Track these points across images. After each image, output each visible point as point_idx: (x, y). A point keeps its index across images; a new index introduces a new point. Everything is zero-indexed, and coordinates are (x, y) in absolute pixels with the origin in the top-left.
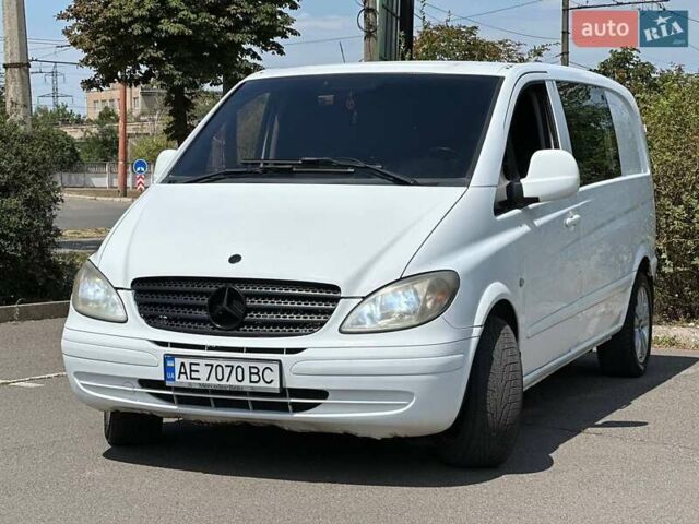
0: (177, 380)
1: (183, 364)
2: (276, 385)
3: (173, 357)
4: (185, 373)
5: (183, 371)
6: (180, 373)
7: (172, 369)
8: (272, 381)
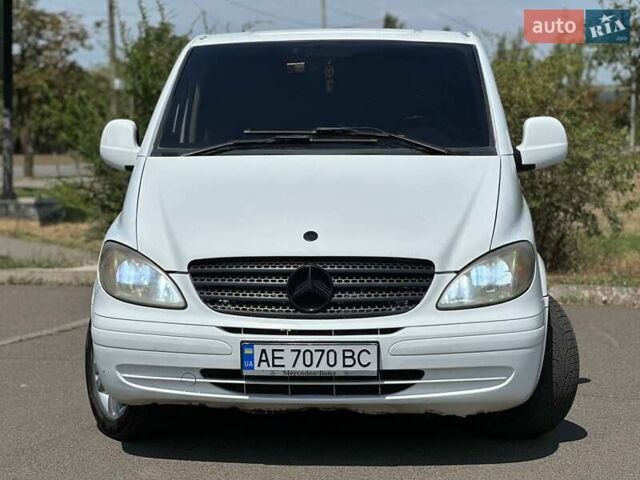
0: (256, 368)
1: (264, 351)
2: (373, 368)
3: (252, 344)
4: (267, 361)
5: (264, 358)
6: (261, 361)
7: (251, 358)
8: (369, 364)
